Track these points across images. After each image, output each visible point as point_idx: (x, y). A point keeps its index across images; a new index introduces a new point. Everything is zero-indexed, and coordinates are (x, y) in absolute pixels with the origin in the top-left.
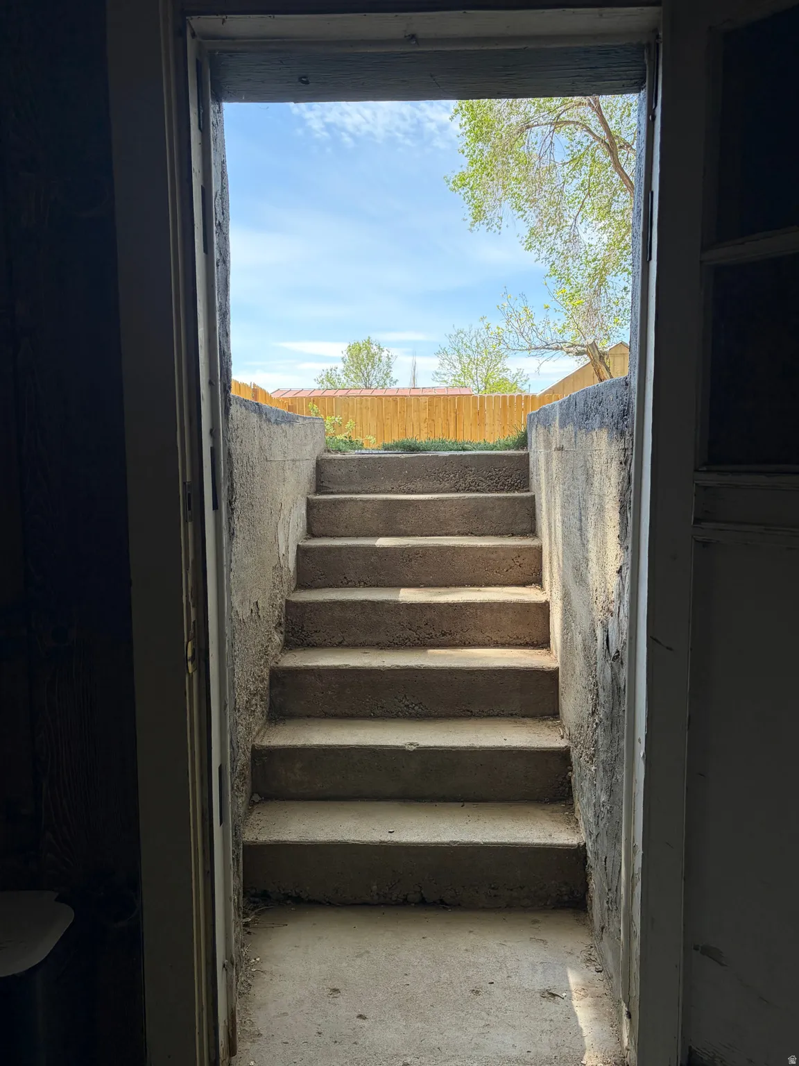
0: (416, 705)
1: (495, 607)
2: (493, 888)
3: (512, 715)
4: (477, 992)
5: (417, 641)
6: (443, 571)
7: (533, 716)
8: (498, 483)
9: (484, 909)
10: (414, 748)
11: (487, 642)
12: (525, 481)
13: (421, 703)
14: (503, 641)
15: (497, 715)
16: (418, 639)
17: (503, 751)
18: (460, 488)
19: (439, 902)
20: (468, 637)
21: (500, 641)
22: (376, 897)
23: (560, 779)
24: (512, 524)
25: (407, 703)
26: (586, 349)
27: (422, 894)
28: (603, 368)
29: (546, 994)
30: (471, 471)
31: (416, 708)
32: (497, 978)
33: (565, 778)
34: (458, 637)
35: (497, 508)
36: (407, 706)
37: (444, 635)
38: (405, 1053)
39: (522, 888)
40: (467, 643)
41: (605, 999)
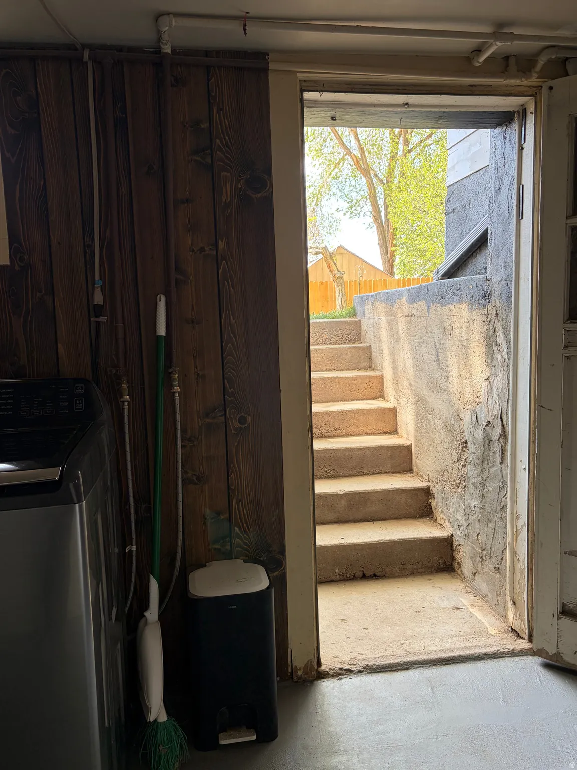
0: (331, 471)
1: (365, 411)
2: (403, 565)
3: (386, 472)
4: (419, 612)
5: (320, 435)
6: (325, 393)
7: (399, 472)
8: (342, 339)
9: (399, 577)
10: (343, 492)
11: (361, 433)
12: (358, 337)
13: (334, 469)
14: (370, 432)
15: (378, 473)
16: (321, 433)
17: (393, 491)
18: (320, 343)
19: (373, 576)
20: (350, 430)
21: (368, 432)
22: (338, 577)
23: (425, 504)
24: (358, 363)
25: (326, 469)
26: (320, 250)
27: (363, 572)
28: (332, 263)
29: (454, 608)
30: (326, 332)
31: (331, 472)
32: (425, 604)
33: (427, 503)
34: (344, 431)
35: (349, 353)
36: (326, 471)
37: (336, 430)
38: (399, 639)
39: (418, 563)
40: (349, 434)
41: (486, 607)
